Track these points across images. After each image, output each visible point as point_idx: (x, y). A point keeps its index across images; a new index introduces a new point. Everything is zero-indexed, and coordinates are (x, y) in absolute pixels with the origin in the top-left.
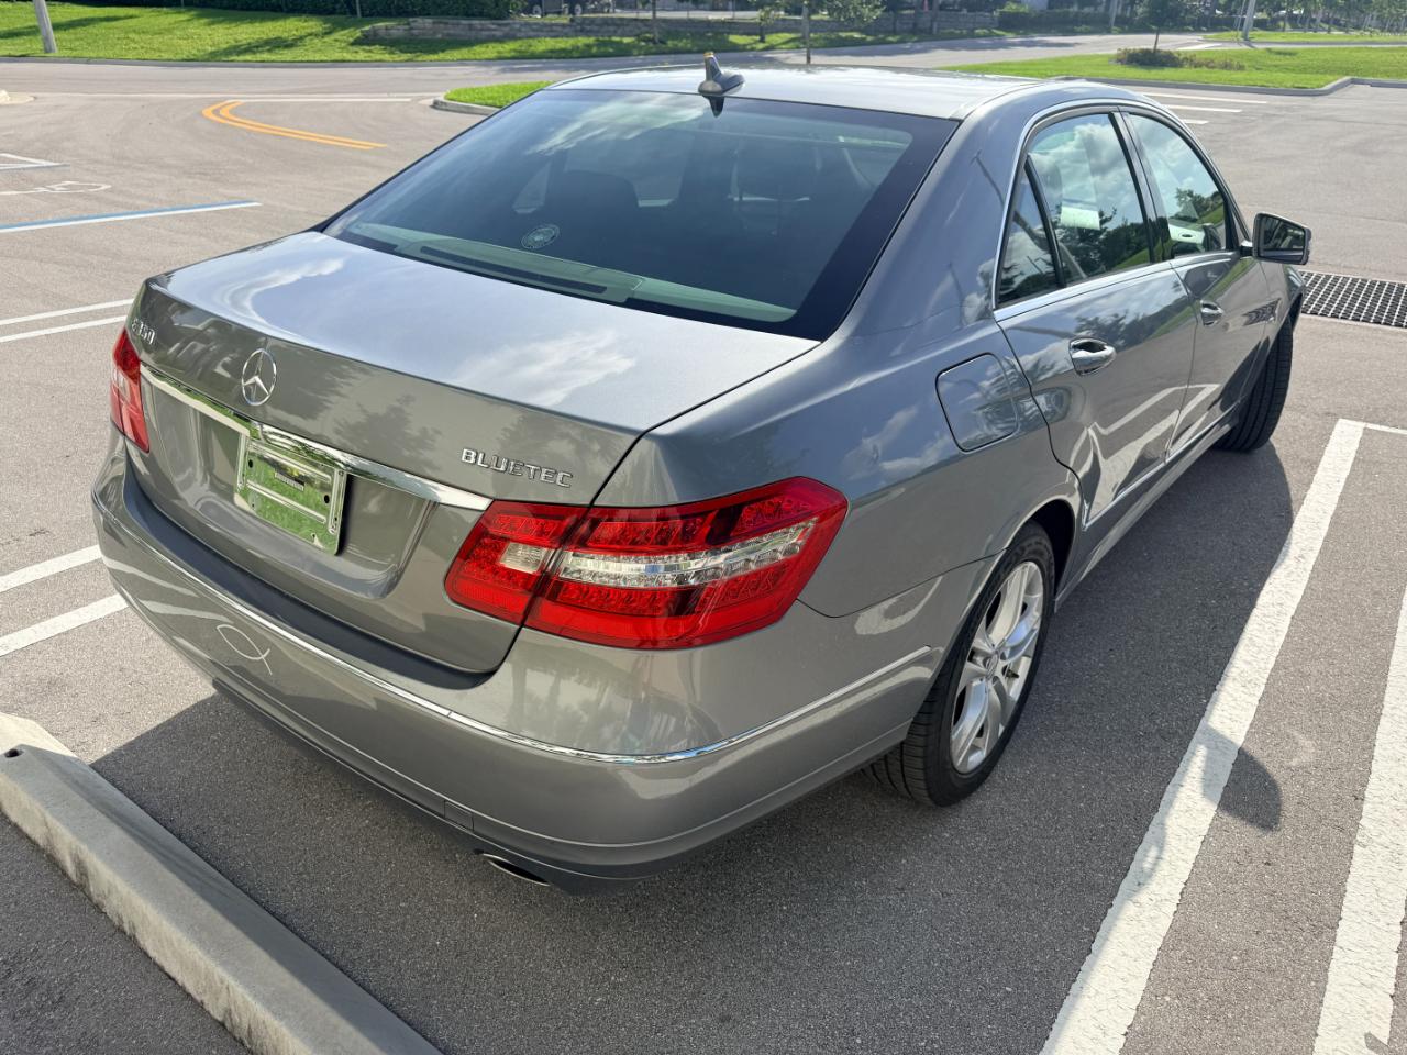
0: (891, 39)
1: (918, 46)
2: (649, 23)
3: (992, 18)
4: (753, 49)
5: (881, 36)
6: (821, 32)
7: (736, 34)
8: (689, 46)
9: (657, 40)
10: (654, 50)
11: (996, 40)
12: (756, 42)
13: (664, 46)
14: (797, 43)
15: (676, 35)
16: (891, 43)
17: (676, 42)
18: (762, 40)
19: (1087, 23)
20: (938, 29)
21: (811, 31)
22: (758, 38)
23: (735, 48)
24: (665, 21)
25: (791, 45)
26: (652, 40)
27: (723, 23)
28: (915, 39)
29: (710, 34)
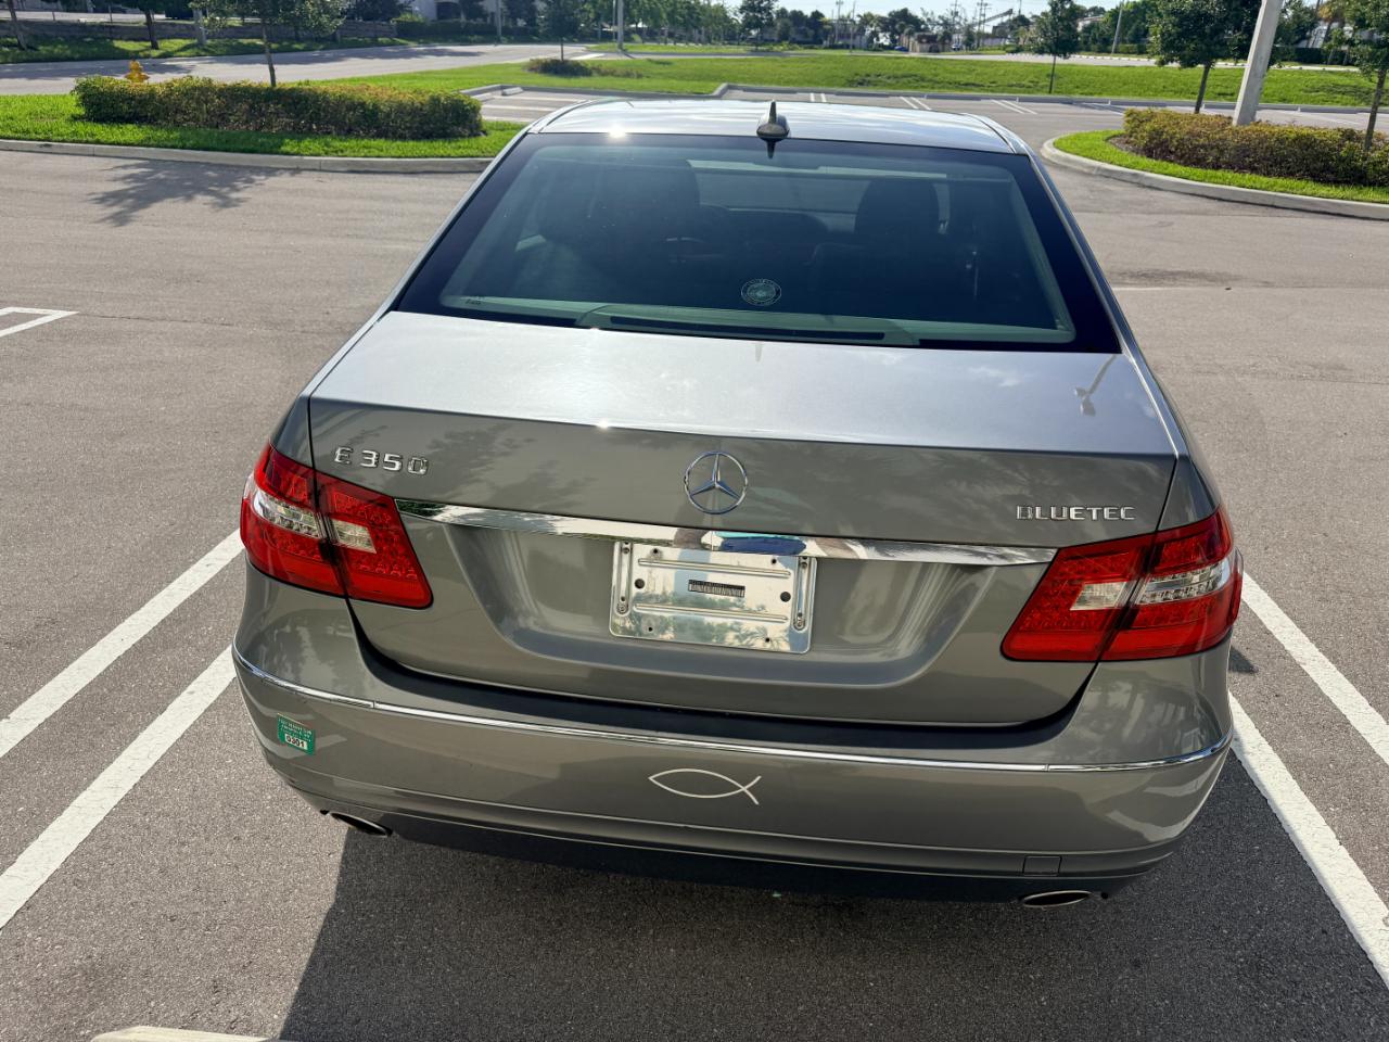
0: (296, 46)
1: (328, 54)
2: (7, 26)
3: (391, 27)
4: (147, 57)
5: (285, 43)
6: (219, 38)
7: (121, 39)
8: (68, 52)
9: (24, 46)
10: (24, 57)
11: (401, 49)
12: (147, 49)
13: (36, 52)
14: (196, 50)
15: (47, 40)
16: (297, 50)
17: (49, 48)
18: (155, 47)
19: (478, 33)
20: (342, 36)
21: (208, 38)
22: (149, 44)
23: (125, 55)
24: (26, 22)
25: (189, 52)
26: (19, 45)
27: (101, 26)
28: (322, 47)
29: (88, 40)
